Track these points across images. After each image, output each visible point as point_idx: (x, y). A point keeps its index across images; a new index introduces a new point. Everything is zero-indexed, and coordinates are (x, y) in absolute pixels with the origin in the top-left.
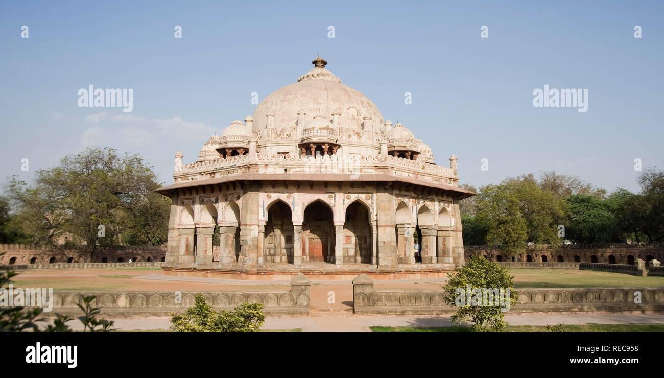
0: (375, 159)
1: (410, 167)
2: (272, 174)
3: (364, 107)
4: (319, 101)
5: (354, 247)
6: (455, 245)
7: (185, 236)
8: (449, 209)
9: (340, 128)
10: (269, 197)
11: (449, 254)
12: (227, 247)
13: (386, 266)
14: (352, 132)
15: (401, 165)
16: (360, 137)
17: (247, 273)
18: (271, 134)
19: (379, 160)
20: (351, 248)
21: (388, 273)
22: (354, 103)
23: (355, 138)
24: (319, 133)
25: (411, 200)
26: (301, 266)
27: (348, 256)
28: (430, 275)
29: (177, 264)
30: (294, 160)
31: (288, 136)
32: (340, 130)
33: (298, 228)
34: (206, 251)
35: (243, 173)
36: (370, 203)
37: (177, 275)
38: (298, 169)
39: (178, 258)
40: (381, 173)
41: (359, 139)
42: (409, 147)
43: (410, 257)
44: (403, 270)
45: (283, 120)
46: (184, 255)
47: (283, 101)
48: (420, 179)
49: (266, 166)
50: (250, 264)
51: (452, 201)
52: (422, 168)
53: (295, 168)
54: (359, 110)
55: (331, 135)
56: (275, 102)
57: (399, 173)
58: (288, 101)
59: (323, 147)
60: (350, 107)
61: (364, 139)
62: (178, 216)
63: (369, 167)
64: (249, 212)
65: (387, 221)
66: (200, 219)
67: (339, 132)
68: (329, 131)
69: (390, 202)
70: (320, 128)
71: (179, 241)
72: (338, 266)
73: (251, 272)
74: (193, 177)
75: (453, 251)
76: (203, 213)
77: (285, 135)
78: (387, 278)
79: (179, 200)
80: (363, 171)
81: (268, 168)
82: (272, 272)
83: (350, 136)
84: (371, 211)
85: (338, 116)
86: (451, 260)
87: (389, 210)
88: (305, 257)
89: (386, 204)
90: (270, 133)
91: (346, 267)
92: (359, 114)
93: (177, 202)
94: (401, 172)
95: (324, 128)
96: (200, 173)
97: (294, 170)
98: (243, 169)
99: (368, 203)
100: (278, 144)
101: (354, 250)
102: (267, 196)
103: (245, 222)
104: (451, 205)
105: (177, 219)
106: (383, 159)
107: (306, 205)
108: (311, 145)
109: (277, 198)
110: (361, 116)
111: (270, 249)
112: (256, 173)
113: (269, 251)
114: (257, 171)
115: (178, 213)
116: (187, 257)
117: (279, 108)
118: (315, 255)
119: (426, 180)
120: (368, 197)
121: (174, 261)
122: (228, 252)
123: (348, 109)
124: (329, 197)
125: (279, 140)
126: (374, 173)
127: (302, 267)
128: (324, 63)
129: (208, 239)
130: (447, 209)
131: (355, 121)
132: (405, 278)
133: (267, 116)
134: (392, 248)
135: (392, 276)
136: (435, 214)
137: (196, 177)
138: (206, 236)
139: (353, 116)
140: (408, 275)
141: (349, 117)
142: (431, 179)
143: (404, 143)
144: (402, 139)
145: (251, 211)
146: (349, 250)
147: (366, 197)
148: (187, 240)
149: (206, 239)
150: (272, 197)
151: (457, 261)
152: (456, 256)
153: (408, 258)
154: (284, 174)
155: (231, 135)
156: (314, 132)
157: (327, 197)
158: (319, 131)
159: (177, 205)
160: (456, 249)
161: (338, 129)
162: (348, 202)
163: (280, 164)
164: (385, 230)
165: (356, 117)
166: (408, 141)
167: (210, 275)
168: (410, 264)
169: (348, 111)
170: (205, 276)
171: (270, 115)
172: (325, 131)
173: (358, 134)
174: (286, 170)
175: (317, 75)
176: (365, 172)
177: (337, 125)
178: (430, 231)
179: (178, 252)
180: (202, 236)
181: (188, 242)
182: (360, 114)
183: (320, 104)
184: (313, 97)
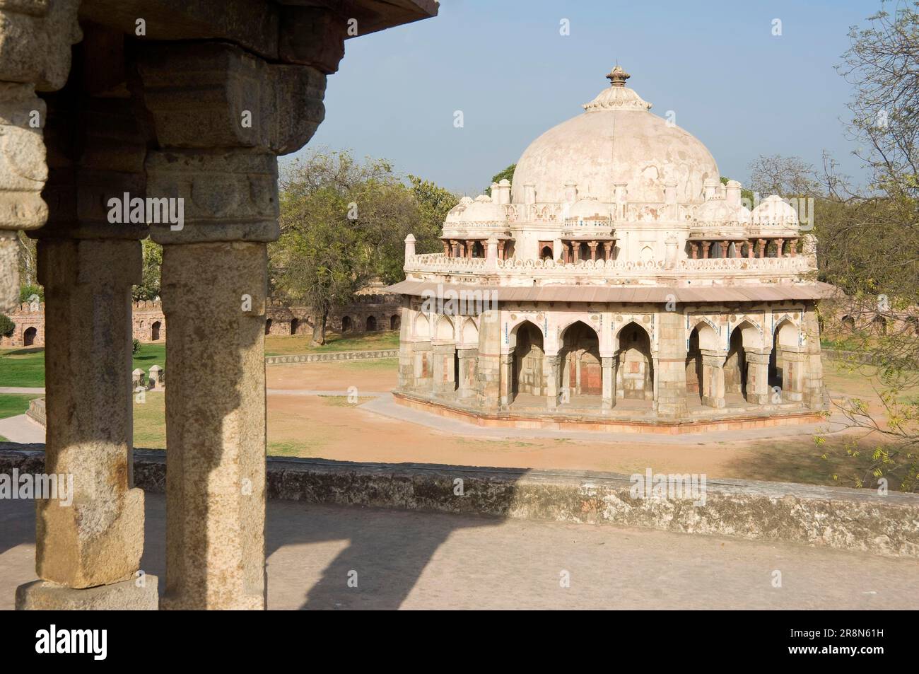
0: (657, 266)
1: (718, 271)
2: (516, 288)
3: (670, 161)
4: (600, 160)
5: (643, 377)
6: (806, 375)
7: (422, 352)
8: (796, 322)
9: (624, 206)
10: (514, 317)
11: (796, 388)
12: (467, 376)
13: (667, 416)
14: (644, 210)
15: (701, 270)
16: (656, 216)
17: (485, 417)
18: (531, 213)
19: (663, 268)
20: (639, 379)
21: (669, 425)
22: (654, 159)
23: (648, 218)
24: (584, 225)
25: (718, 316)
26: (555, 410)
27: (634, 390)
28: (746, 425)
29: (411, 389)
30: (546, 268)
31: (552, 217)
32: (624, 208)
33: (552, 359)
34: (446, 375)
35: (481, 284)
36: (650, 328)
37: (409, 406)
38: (551, 281)
39: (413, 382)
40: (665, 286)
41: (656, 218)
42: (725, 234)
43: (716, 397)
44: (695, 420)
45: (548, 189)
46: (420, 378)
47: (549, 159)
48: (736, 285)
49: (509, 277)
50: (490, 405)
51: (804, 308)
52: (742, 268)
53: (548, 279)
54: (662, 169)
55: (602, 227)
56: (539, 158)
57: (694, 283)
58: (556, 161)
59: (590, 244)
60: (647, 167)
61: (664, 218)
62: (411, 325)
63: (647, 278)
64: (488, 338)
65: (671, 353)
66: (436, 335)
67: (624, 212)
68: (598, 221)
69: (677, 326)
70: (585, 219)
71: (413, 358)
72: (604, 412)
73: (489, 417)
74: (426, 276)
75: (804, 384)
76: (439, 326)
77: (548, 216)
78: (668, 432)
79: (411, 303)
80: (640, 283)
81: (512, 279)
82: (516, 419)
83: (640, 216)
84: (651, 338)
85: (622, 188)
86: (800, 397)
87: (676, 337)
88: (574, 389)
89: (672, 330)
90: (529, 212)
91: (614, 414)
92: (660, 175)
93: (409, 304)
94: (700, 280)
95: (591, 218)
96: (434, 273)
97: (546, 282)
98: (481, 279)
99: (647, 326)
100: (538, 229)
101: (643, 382)
102: (512, 316)
103: (483, 350)
104: (800, 314)
105: (410, 329)
106: (669, 267)
107: (562, 328)
108: (573, 242)
109: (524, 319)
110: (664, 178)
111: (528, 375)
112: (496, 285)
113: (528, 378)
114: (498, 283)
115: (411, 322)
116: (425, 379)
117: (544, 169)
118: (590, 386)
119: (748, 284)
120: (647, 319)
121: (408, 385)
122: (469, 383)
123: (643, 170)
124: (593, 318)
125: (540, 222)
126: (656, 286)
127: (557, 411)
128: (624, 78)
129: (448, 359)
130: (793, 321)
131: (654, 189)
132: (698, 431)
133: (524, 186)
134: (678, 391)
135: (675, 429)
136: (765, 332)
137: (430, 277)
138: (446, 356)
139: (651, 180)
140: (704, 427)
141: (643, 183)
142: (759, 282)
143: (716, 229)
144: (716, 222)
145: (490, 337)
146: (635, 381)
147: (644, 319)
148: (424, 357)
149: (445, 361)
150: (518, 317)
151: (808, 399)
152: (807, 391)
153: (713, 400)
154: (532, 288)
155: (473, 220)
156: (576, 225)
157: (590, 318)
158: (584, 223)
159: (409, 308)
160: (807, 381)
161: (622, 207)
162: (619, 326)
163: (527, 274)
164: (668, 365)
165: (656, 181)
166: (725, 224)
167: (446, 412)
168: (716, 407)
169: (642, 174)
170: (441, 413)
171: (528, 186)
172: (593, 222)
173: (653, 212)
174: (535, 281)
175: (610, 104)
176: (642, 284)
177: (620, 202)
178: (759, 357)
179: (412, 372)
180: (439, 356)
181: (425, 360)
182: (663, 175)
183: (600, 165)
184: (590, 155)
